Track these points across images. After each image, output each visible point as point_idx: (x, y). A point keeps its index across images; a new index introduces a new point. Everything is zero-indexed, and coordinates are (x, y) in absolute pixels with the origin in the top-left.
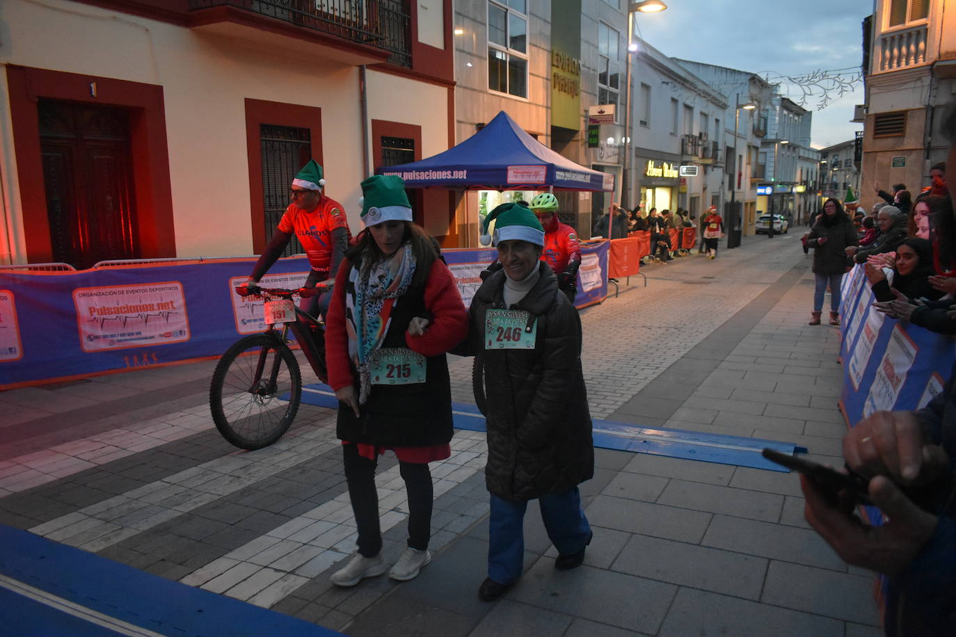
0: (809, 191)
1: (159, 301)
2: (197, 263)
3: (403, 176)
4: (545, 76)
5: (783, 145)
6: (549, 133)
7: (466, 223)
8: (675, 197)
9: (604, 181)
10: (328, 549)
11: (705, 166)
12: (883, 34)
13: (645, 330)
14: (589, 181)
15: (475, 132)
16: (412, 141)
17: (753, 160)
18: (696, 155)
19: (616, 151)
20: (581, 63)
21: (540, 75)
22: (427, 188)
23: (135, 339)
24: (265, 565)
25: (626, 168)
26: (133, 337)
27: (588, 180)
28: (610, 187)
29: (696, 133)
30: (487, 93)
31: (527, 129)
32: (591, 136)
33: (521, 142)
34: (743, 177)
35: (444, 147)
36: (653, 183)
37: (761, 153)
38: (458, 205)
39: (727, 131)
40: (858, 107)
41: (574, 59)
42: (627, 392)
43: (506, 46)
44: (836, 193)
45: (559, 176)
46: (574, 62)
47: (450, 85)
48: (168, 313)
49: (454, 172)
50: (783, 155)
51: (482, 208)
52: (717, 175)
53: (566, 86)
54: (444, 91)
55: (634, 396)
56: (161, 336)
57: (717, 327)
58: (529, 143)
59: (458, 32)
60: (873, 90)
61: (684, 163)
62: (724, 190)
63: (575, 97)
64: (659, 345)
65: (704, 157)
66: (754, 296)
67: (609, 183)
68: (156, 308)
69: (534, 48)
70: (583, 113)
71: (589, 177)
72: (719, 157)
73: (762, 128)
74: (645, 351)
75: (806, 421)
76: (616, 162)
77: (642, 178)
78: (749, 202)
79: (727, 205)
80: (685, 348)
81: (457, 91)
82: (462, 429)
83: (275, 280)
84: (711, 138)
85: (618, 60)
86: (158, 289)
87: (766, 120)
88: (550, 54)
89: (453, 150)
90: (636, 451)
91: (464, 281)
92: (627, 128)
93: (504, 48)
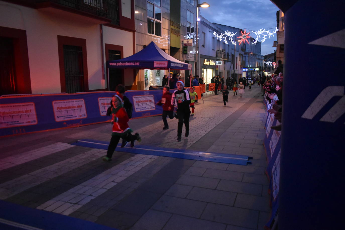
0: (260, 70)
1: (26, 110)
2: (40, 95)
3: (116, 64)
4: (168, 29)
5: (251, 54)
6: (169, 49)
7: (140, 81)
8: (214, 72)
9: (188, 67)
10: (89, 195)
11: (225, 61)
12: (282, 17)
13: (202, 119)
14: (183, 67)
15: (143, 49)
16: (120, 52)
17: (241, 59)
18: (221, 57)
19: (193, 56)
20: (180, 24)
21: (166, 28)
22: (126, 68)
23: (16, 124)
24: (67, 201)
25: (197, 62)
27: (182, 66)
28: (190, 69)
29: (221, 50)
30: (147, 35)
31: (161, 48)
32: (184, 50)
33: (159, 52)
34: (238, 65)
35: (132, 54)
36: (207, 67)
37: (244, 57)
38: (137, 74)
39: (232, 49)
40: (275, 42)
41: (178, 23)
42: (195, 140)
44: (270, 71)
45: (172, 65)
46: (178, 24)
47: (134, 31)
48: (29, 114)
49: (135, 63)
50: (251, 58)
51: (145, 76)
52: (229, 64)
53: (175, 32)
54: (131, 34)
55: (197, 141)
56: (26, 122)
57: (227, 117)
58: (162, 53)
59: (136, 12)
60: (279, 36)
61: (218, 60)
62: (231, 70)
63: (179, 36)
64: (206, 124)
65: (224, 58)
66: (240, 107)
67: (190, 67)
68: (24, 112)
69: (164, 19)
70: (182, 42)
71: (183, 65)
72: (229, 58)
73: (244, 48)
74: (202, 126)
75: (253, 149)
76: (194, 59)
77: (203, 65)
78: (240, 74)
79: (232, 75)
80: (215, 125)
81: (136, 34)
82: (137, 154)
83: (70, 102)
84: (227, 51)
85: (194, 24)
86: (25, 105)
87: (245, 45)
88: (170, 21)
89: (135, 55)
90: (197, 159)
91: (139, 102)
92: (197, 48)
93: (153, 19)
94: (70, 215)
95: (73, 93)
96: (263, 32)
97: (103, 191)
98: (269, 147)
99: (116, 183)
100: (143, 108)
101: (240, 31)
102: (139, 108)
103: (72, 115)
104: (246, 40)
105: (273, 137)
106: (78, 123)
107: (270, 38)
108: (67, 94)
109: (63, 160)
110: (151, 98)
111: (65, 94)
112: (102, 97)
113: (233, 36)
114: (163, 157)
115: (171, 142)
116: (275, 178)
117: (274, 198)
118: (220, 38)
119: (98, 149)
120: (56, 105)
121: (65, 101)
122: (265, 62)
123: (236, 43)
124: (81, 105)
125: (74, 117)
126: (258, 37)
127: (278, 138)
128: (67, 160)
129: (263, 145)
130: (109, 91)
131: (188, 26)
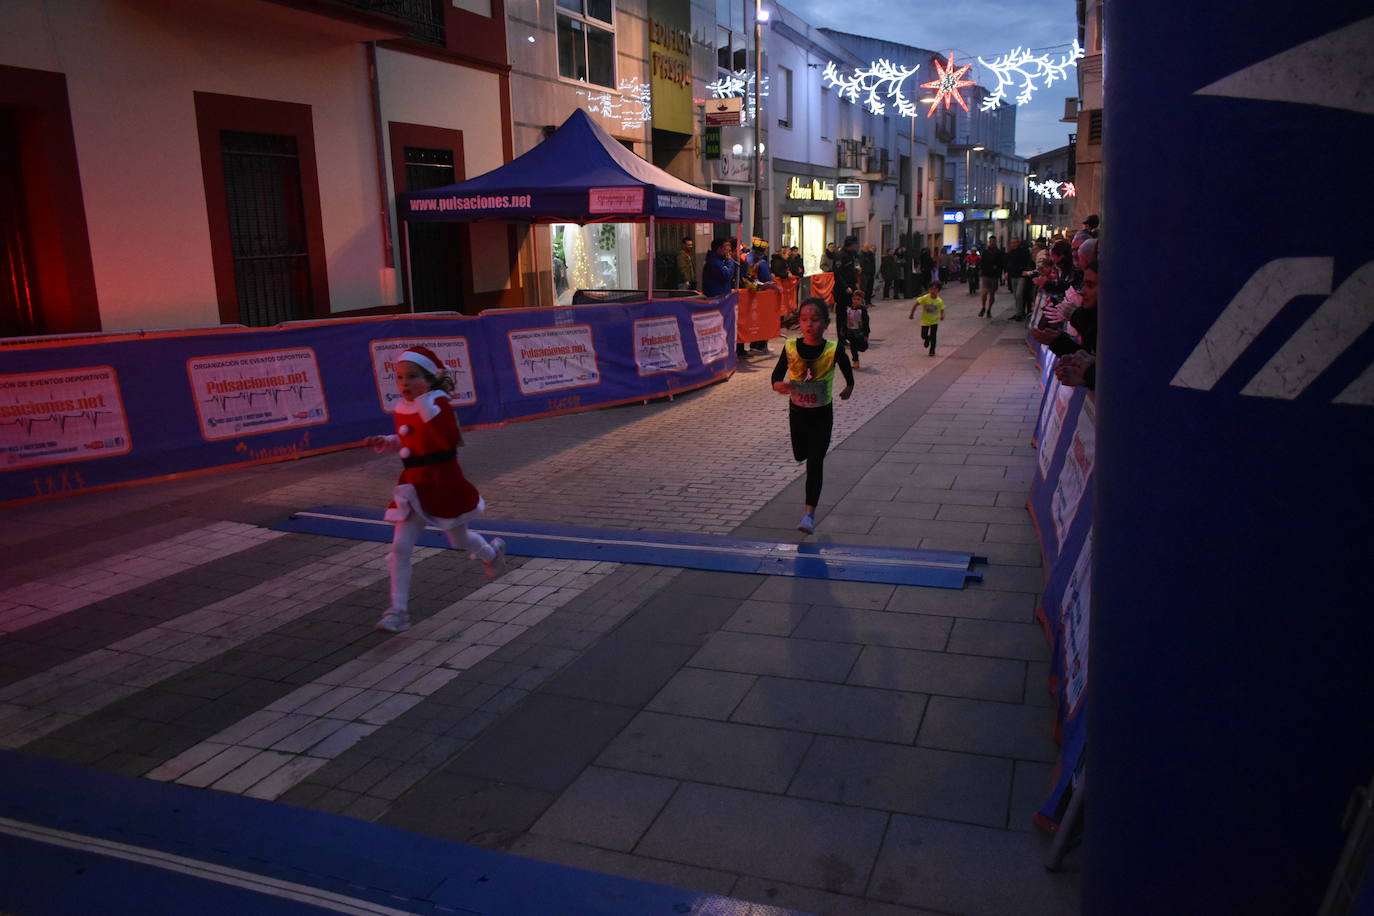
0: (1015, 217)
1: (81, 396)
2: (135, 338)
3: (438, 205)
4: (641, 57)
5: (978, 153)
6: (650, 139)
7: (534, 271)
8: (831, 229)
9: (726, 207)
10: (352, 722)
11: (872, 184)
14: (705, 209)
15: (542, 140)
17: (937, 173)
18: (858, 168)
19: (746, 164)
20: (691, 36)
21: (634, 55)
22: (475, 221)
23: (46, 453)
24: (266, 747)
25: (759, 189)
26: (44, 450)
27: (704, 206)
28: (736, 216)
29: (857, 137)
30: (557, 82)
31: (618, 134)
32: (709, 143)
33: (607, 153)
34: (924, 199)
35: (498, 162)
36: (800, 209)
37: (948, 164)
38: (521, 244)
39: (900, 134)
40: (1070, 102)
41: (681, 32)
42: (760, 498)
43: (582, 13)
44: (1051, 218)
45: (662, 201)
46: (682, 36)
47: (502, 70)
48: (96, 413)
49: (513, 198)
50: (977, 167)
52: (888, 195)
53: (671, 71)
54: (492, 80)
55: (768, 503)
56: (87, 446)
57: (883, 407)
58: (619, 155)
60: (1086, 78)
61: (843, 180)
62: (897, 217)
63: (685, 86)
65: (869, 171)
66: (934, 364)
67: (733, 210)
68: (76, 405)
69: (624, 17)
70: (697, 110)
71: (705, 202)
72: (890, 171)
73: (948, 128)
75: (988, 524)
76: (747, 179)
77: (783, 202)
78: (933, 233)
79: (903, 238)
80: (839, 437)
81: (513, 78)
82: (534, 557)
83: (257, 361)
84: (879, 144)
85: (745, 33)
86: (78, 378)
87: (953, 118)
88: (647, 25)
89: (511, 166)
90: (768, 572)
91: (533, 353)
92: (759, 131)
93: (579, 16)
94: (279, 797)
95: (268, 325)
96: (1021, 62)
97: (407, 703)
98: (1051, 516)
99: (457, 670)
100: (554, 379)
101: (931, 61)
102: (536, 379)
103: (268, 414)
104: (957, 95)
105: (1065, 475)
106: (294, 446)
107: (1049, 86)
108: (243, 328)
109: (240, 592)
110: (583, 338)
111: (237, 331)
112: (386, 337)
113: (902, 79)
114: (637, 567)
115: (665, 508)
116: (1073, 633)
117: (1069, 708)
118: (853, 89)
119: (376, 544)
120: (202, 374)
121: (239, 358)
122: (1032, 184)
123: (914, 108)
124: (304, 373)
125: (278, 420)
126: (1002, 81)
127: (1084, 476)
128: (260, 589)
129: (1027, 509)
130: (413, 315)
131: (723, 43)
